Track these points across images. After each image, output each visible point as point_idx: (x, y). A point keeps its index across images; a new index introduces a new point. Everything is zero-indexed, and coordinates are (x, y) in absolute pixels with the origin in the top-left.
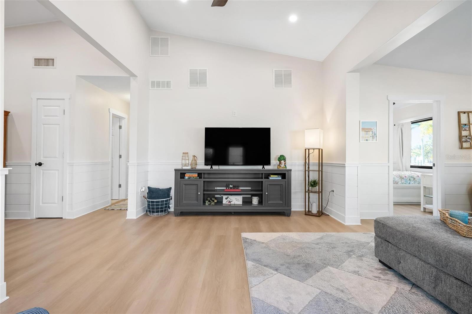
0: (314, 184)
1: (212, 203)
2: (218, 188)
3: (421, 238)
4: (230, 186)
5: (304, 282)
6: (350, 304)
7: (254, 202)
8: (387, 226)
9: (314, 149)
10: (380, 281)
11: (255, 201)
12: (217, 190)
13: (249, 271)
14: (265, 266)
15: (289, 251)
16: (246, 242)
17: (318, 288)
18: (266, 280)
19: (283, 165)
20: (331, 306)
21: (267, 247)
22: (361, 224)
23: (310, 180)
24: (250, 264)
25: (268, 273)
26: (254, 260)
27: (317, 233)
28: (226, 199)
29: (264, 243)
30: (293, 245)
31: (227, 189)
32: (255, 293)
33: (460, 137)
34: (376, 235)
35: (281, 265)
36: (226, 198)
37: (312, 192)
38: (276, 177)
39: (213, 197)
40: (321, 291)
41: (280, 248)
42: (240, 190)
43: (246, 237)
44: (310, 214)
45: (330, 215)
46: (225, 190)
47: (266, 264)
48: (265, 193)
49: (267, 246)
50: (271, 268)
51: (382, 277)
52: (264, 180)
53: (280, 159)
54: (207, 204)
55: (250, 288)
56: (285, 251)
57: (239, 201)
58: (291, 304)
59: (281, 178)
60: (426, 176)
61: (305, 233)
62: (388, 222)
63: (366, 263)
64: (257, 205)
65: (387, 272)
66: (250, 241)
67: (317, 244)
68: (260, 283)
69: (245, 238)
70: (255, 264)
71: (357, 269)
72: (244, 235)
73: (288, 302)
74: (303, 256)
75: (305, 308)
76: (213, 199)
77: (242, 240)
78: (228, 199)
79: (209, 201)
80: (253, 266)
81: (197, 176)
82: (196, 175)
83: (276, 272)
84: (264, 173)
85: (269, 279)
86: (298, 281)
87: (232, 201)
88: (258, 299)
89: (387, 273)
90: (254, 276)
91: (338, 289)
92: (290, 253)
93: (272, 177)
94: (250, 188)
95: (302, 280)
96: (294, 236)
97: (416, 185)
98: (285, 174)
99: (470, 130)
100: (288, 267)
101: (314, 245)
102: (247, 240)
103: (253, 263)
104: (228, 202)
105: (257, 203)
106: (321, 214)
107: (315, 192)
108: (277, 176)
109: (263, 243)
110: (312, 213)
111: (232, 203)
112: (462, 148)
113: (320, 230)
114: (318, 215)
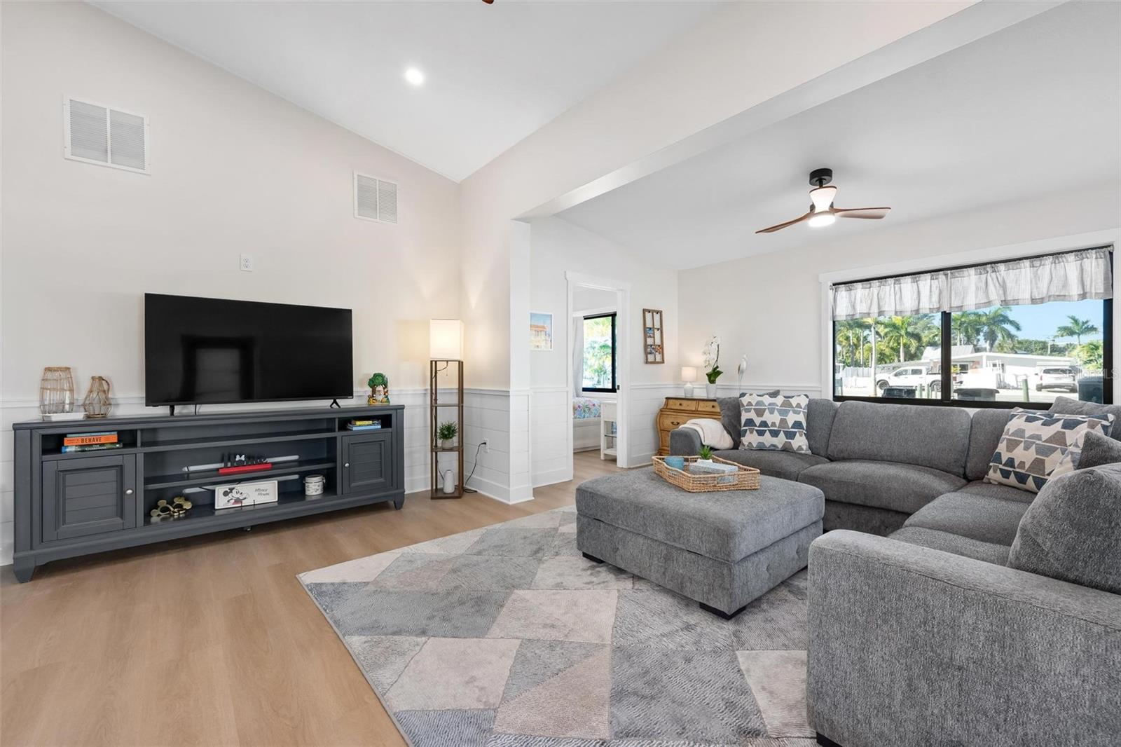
0: (448, 432)
1: (174, 512)
2: (192, 468)
3: (646, 505)
4: (237, 460)
5: (486, 636)
6: (571, 642)
7: (312, 491)
8: (597, 494)
9: (447, 361)
10: (595, 587)
11: (314, 486)
12: (191, 475)
13: (362, 658)
14: (394, 633)
15: (433, 585)
16: (322, 592)
17: (514, 638)
18: (412, 661)
19: (380, 397)
20: (546, 660)
21: (379, 590)
22: (533, 498)
23: (439, 425)
24: (356, 643)
25: (407, 646)
26: (362, 630)
27: (470, 533)
28: (226, 494)
29: (368, 583)
30: (435, 568)
31: (226, 467)
32: (398, 702)
33: (646, 346)
34: (579, 514)
35: (429, 618)
36: (226, 491)
37: (444, 450)
38: (368, 425)
39: (177, 497)
40: (520, 640)
41: (411, 584)
42: (270, 466)
43: (318, 582)
44: (440, 495)
45: (478, 490)
46: (221, 471)
47: (395, 629)
48: (343, 466)
49: (380, 587)
50: (410, 632)
51: (594, 579)
52: (337, 434)
53: (373, 382)
54: (155, 519)
55: (379, 696)
56: (424, 586)
57: (268, 494)
58: (482, 689)
59: (379, 427)
60: (608, 404)
61: (447, 538)
62: (599, 488)
63: (566, 564)
64: (319, 497)
65: (598, 569)
66: (331, 588)
67: (479, 553)
68: (400, 675)
69: (316, 584)
70: (369, 638)
71: (559, 580)
72: (309, 578)
73: (474, 688)
74: (463, 585)
75: (507, 684)
76: (177, 501)
77: (309, 593)
78: (234, 494)
79: (165, 510)
80: (367, 644)
81: (116, 441)
82: (113, 437)
83: (424, 639)
84: (339, 418)
85: (417, 658)
86: (475, 639)
87: (245, 498)
88: (410, 711)
89: (599, 572)
90: (380, 667)
91: (545, 626)
92: (435, 587)
93: (360, 426)
94: (295, 457)
95: (480, 632)
96: (428, 549)
97: (592, 419)
98: (390, 416)
99: (654, 337)
100: (444, 619)
101: (475, 558)
102: (324, 589)
103: (363, 638)
104: (233, 501)
105: (319, 492)
106: (461, 491)
107: (451, 450)
108: (371, 422)
109: (366, 584)
110: (445, 493)
111: (245, 503)
112: (647, 362)
113: (471, 525)
114: (456, 494)
